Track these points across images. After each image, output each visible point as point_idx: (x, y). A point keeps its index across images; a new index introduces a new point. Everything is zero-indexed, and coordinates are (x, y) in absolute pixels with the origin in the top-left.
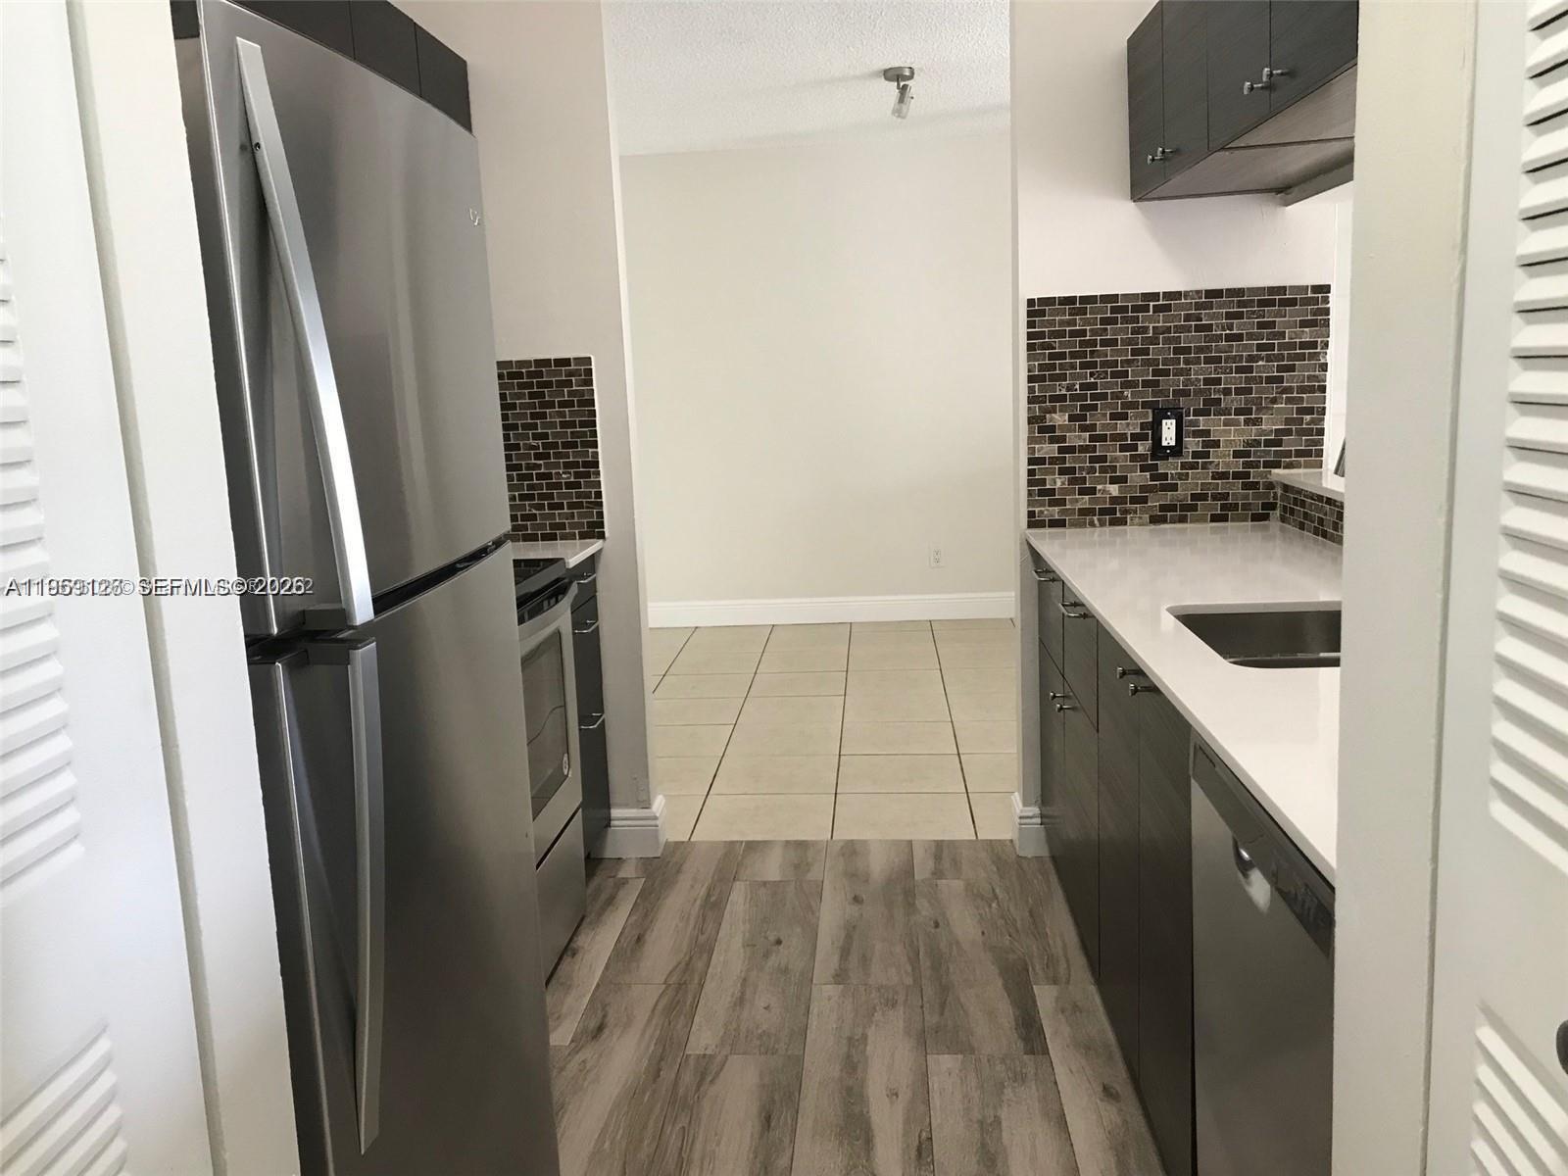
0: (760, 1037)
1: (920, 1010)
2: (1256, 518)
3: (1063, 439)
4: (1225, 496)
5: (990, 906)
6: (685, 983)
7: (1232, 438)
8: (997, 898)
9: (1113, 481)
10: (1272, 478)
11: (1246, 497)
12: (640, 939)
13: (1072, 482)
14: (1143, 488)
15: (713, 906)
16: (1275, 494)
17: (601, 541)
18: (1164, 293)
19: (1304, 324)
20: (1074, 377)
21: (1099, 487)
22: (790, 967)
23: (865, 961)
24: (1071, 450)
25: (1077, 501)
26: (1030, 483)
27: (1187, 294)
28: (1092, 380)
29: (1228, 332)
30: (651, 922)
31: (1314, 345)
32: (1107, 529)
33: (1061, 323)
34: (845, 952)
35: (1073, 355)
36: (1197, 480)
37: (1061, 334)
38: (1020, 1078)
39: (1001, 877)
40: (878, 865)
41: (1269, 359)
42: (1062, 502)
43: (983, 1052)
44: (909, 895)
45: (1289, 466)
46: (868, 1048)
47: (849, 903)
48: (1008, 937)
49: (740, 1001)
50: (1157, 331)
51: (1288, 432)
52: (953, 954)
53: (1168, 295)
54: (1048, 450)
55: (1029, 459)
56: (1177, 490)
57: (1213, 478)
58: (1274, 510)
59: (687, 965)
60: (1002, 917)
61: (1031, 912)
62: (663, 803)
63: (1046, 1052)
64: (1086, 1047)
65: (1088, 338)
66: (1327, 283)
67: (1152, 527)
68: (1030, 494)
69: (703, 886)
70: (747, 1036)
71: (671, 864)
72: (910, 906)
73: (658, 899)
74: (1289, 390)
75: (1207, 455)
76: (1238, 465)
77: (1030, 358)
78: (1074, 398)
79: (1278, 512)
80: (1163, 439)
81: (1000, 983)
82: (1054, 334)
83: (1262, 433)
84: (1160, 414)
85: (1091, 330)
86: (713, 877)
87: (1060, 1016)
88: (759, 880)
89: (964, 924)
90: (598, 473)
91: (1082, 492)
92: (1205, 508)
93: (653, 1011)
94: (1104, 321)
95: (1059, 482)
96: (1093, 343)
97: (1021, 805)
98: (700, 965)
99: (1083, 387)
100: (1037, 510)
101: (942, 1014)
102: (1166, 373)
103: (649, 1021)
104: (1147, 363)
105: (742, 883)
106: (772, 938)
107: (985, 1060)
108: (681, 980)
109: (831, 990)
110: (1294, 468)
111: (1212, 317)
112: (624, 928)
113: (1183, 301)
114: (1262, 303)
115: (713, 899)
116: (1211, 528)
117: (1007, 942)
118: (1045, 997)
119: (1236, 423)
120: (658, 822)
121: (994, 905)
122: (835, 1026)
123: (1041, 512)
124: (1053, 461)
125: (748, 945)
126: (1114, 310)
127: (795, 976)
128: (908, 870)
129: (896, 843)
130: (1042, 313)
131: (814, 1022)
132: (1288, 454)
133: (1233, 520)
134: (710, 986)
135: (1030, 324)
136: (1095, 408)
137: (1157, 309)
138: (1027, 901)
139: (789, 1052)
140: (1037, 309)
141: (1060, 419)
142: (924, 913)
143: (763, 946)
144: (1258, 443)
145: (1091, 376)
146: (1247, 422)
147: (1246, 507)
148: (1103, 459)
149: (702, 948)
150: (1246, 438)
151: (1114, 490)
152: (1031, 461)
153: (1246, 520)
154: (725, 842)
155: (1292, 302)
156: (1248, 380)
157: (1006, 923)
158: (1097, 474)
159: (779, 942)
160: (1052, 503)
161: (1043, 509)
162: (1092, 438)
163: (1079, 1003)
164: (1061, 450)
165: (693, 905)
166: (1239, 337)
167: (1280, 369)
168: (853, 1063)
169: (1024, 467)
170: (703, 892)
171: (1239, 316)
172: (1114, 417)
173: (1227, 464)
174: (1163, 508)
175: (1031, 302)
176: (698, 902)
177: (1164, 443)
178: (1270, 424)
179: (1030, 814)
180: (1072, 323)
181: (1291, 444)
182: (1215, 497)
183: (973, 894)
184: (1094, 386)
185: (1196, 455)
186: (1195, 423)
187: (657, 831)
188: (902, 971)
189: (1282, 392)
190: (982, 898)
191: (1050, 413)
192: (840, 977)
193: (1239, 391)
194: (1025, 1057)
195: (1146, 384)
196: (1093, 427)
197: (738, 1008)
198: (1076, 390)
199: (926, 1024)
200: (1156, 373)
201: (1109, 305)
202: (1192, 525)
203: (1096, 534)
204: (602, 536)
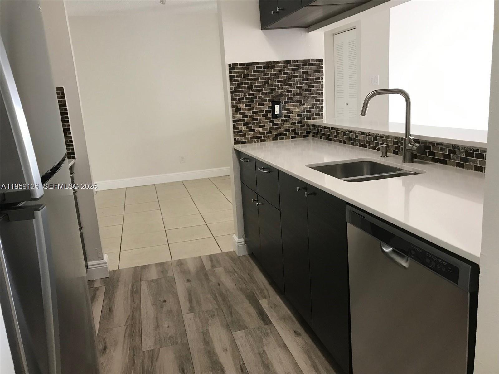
0: (169, 339)
1: (224, 317)
2: (305, 136)
3: (244, 113)
4: (295, 130)
5: (234, 275)
6: (134, 323)
7: (296, 111)
8: (236, 272)
9: (261, 127)
10: (309, 123)
11: (301, 130)
12: (111, 310)
13: (247, 128)
14: (270, 129)
15: (135, 292)
16: (310, 128)
17: (74, 160)
18: (273, 62)
19: (316, 72)
20: (246, 91)
21: (256, 129)
22: (172, 310)
23: (198, 302)
24: (246, 117)
25: (249, 134)
26: (234, 129)
27: (280, 62)
28: (252, 92)
29: (293, 75)
30: (113, 302)
31: (319, 79)
32: (260, 143)
33: (241, 72)
34: (190, 301)
35: (245, 83)
36: (287, 125)
37: (240, 76)
38: (266, 334)
39: (235, 264)
40: (192, 267)
41: (306, 84)
42: (245, 135)
43: (251, 328)
44: (206, 275)
45: (314, 119)
46: (210, 334)
47: (186, 282)
48: (244, 284)
49: (157, 326)
50: (271, 75)
51: (313, 108)
52: (228, 294)
53: (274, 62)
54: (239, 117)
55: (233, 120)
56: (280, 129)
57: (291, 124)
58: (310, 133)
59: (133, 316)
60: (240, 278)
61: (248, 274)
62: (107, 257)
63: (271, 323)
64: (284, 319)
65: (249, 78)
66: (322, 58)
67: (273, 141)
68: (234, 133)
69: (129, 285)
70: (164, 339)
71: (114, 279)
72: (207, 279)
73: (113, 293)
74: (312, 94)
75: (289, 117)
76: (298, 119)
77: (231, 85)
78: (246, 99)
79: (311, 134)
80: (275, 112)
81: (247, 301)
82: (238, 76)
83: (305, 108)
84: (274, 103)
85: (250, 75)
86: (132, 282)
87: (271, 309)
88: (150, 279)
89: (228, 283)
90: (70, 133)
91: (251, 131)
92: (290, 134)
93: (125, 336)
94: (254, 72)
95: (243, 128)
96: (251, 79)
97: (237, 239)
98: (137, 315)
99: (249, 95)
100: (237, 138)
101: (232, 316)
102: (275, 89)
103: (124, 340)
104: (269, 86)
105: (144, 281)
106: (162, 300)
107: (252, 330)
108: (132, 323)
109: (190, 316)
110: (315, 119)
111: (288, 70)
112: (103, 307)
113: (279, 64)
114: (303, 65)
115: (135, 289)
116: (292, 140)
117: (245, 287)
118: (264, 303)
119: (297, 105)
120: (107, 264)
121: (236, 274)
122: (196, 329)
123: (238, 139)
124: (241, 121)
125: (154, 304)
126: (257, 68)
127: (175, 313)
128: (203, 267)
129: (195, 258)
130: (233, 69)
131: (187, 329)
132: (313, 115)
133: (298, 138)
134: (144, 322)
135: (230, 73)
136: (253, 102)
137: (271, 67)
138: (246, 271)
139: (183, 342)
140: (232, 67)
141: (242, 106)
142: (214, 281)
143: (159, 304)
144: (304, 112)
145: (251, 91)
146: (301, 105)
147: (302, 133)
148: (257, 119)
149: (136, 308)
150: (300, 110)
151: (261, 130)
152: (234, 121)
153: (302, 137)
154: (133, 267)
155: (312, 65)
156: (300, 91)
157: (242, 280)
158: (255, 125)
159: (165, 301)
160: (242, 135)
161: (238, 138)
162: (253, 113)
163: (276, 304)
164: (243, 117)
165: (128, 293)
166: (297, 77)
167: (310, 87)
168: (207, 342)
169: (231, 124)
170: (130, 287)
171: (296, 69)
172: (260, 105)
173: (295, 119)
174: (276, 135)
175: (230, 65)
176: (129, 292)
177: (276, 113)
178: (308, 105)
179: (241, 241)
180: (244, 72)
181: (314, 111)
182: (292, 130)
183: (227, 271)
184: (252, 94)
185: (286, 117)
186: (285, 106)
187: (107, 268)
188: (213, 304)
189: (310, 95)
190: (231, 272)
191: (239, 104)
192: (191, 310)
193: (298, 95)
194: (265, 326)
195: (269, 93)
196: (253, 109)
197: (157, 329)
198: (247, 96)
199: (228, 321)
200: (272, 89)
201: (256, 66)
202: (286, 140)
203: (256, 145)
204: (74, 158)
